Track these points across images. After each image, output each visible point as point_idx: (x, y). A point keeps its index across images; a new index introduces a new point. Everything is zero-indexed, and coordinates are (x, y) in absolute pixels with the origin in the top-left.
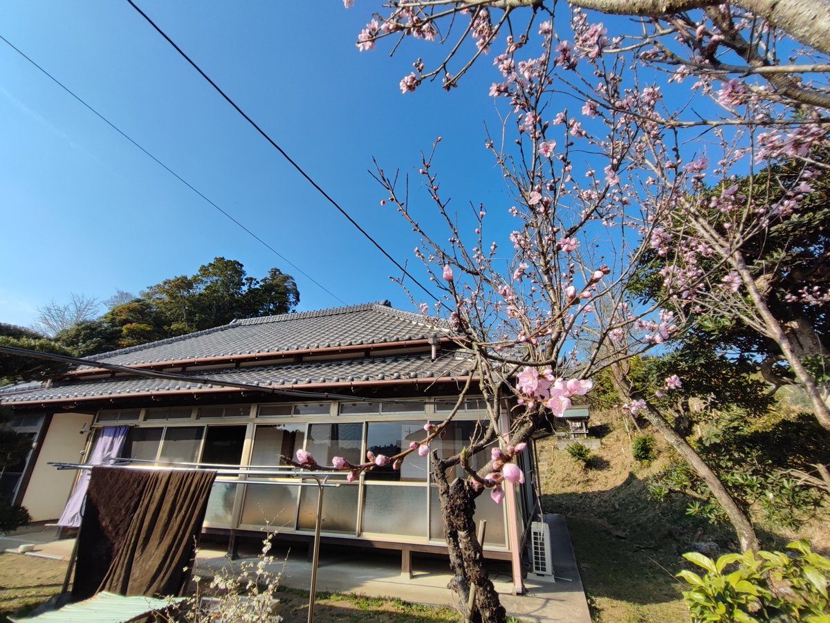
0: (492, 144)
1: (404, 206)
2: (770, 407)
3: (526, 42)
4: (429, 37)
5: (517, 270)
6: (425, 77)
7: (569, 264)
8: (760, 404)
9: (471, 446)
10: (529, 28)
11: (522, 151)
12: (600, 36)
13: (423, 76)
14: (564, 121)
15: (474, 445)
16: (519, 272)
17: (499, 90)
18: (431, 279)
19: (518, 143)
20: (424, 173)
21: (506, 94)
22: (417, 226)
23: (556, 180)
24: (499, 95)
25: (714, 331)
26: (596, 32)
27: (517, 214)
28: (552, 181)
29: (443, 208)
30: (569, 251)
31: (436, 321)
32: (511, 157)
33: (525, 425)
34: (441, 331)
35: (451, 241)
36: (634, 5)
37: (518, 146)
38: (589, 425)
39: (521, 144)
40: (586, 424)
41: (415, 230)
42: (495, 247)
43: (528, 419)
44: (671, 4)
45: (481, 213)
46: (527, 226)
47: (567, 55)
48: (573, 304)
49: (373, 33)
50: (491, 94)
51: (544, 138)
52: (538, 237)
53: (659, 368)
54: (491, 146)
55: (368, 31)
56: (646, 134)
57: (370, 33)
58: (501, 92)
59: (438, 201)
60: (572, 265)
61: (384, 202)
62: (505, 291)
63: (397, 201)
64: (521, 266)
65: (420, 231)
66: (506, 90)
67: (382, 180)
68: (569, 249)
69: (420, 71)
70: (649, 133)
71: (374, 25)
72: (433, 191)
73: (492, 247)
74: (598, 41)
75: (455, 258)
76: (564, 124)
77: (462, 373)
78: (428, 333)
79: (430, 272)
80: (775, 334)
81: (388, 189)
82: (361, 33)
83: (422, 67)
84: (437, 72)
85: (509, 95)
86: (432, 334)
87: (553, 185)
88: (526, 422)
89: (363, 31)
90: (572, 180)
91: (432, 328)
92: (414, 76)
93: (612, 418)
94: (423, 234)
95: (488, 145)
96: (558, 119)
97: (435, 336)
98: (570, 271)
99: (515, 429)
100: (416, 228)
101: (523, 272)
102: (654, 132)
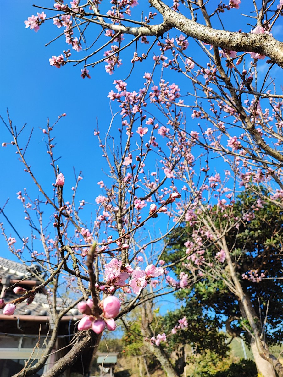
0: (99, 133)
1: (23, 152)
2: (227, 353)
3: (146, 58)
4: (75, 47)
5: (101, 216)
6: (70, 62)
7: (138, 217)
8: (222, 351)
9: (23, 370)
10: (151, 48)
11: (121, 137)
12: (176, 91)
13: (69, 60)
14: (152, 124)
15: (27, 369)
16: (102, 217)
17: (114, 96)
18: (26, 218)
19: (120, 130)
20: (46, 133)
21: (118, 100)
22: (29, 168)
23: (143, 155)
24: (114, 99)
25: (204, 294)
26: (174, 88)
27: (103, 186)
28: (140, 154)
29: (54, 162)
30: (139, 208)
31: (20, 253)
32: (113, 138)
33: (84, 339)
34: (15, 274)
35: (54, 185)
36: (220, 39)
37: (119, 132)
38: (115, 372)
39: (121, 132)
40: (113, 369)
41: (26, 171)
42: (84, 204)
43: (87, 333)
44: (238, 43)
45: (79, 177)
46: (114, 187)
47: (157, 94)
48: (152, 217)
49: (40, 20)
50: (108, 97)
51: (142, 125)
52: (120, 195)
53: (171, 320)
54: (98, 134)
55: (36, 17)
56: (186, 161)
57: (38, 19)
58: (115, 98)
59: (51, 156)
60: (139, 217)
61: (5, 145)
62: (86, 233)
63: (17, 145)
64: (104, 213)
65: (31, 173)
66: (119, 98)
67: (9, 127)
68: (140, 207)
69: (67, 57)
70: (188, 161)
71: (43, 15)
72: (50, 148)
73: (81, 204)
74: (174, 93)
75: (54, 200)
76: (152, 125)
77: (25, 313)
78: (3, 274)
79: (26, 213)
80: (239, 293)
81: (13, 135)
82: (31, 17)
83: (70, 55)
84: (80, 62)
85: (120, 101)
86: (7, 275)
87: (140, 157)
88: (85, 336)
89: (33, 16)
90: (143, 172)
91: (8, 270)
92: (62, 57)
93: (132, 365)
94: (32, 175)
95: (95, 133)
96: (148, 121)
97: (9, 278)
98: (138, 221)
99: (75, 343)
100: (28, 170)
101: (104, 219)
102: (190, 161)
